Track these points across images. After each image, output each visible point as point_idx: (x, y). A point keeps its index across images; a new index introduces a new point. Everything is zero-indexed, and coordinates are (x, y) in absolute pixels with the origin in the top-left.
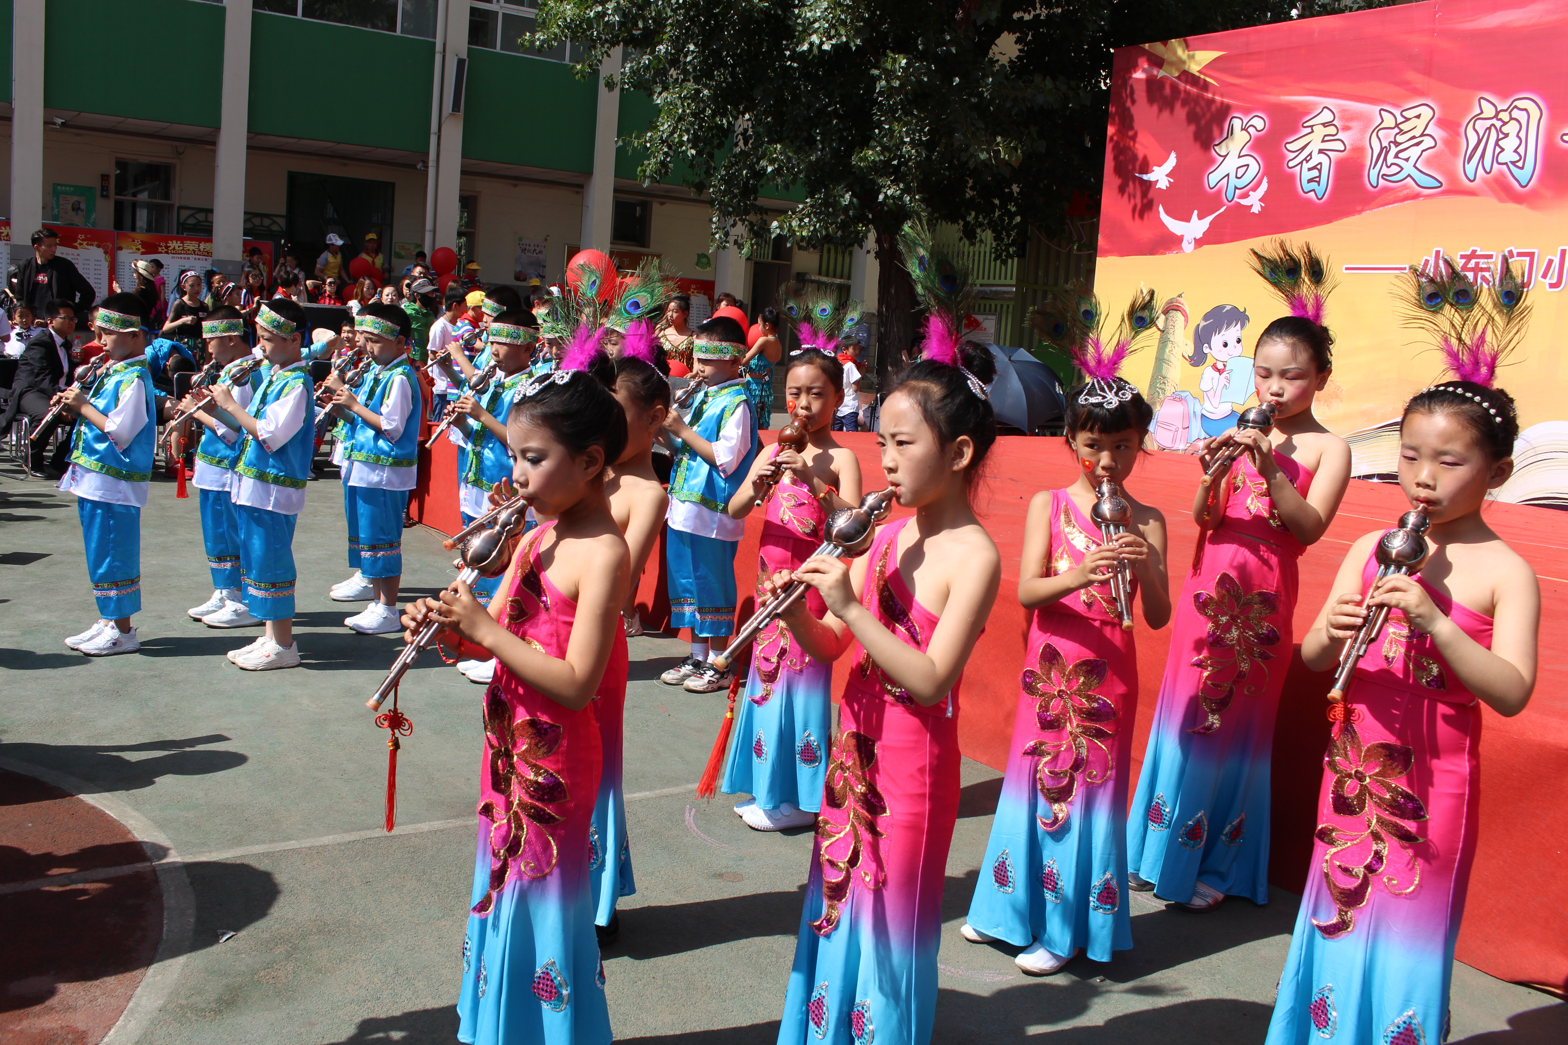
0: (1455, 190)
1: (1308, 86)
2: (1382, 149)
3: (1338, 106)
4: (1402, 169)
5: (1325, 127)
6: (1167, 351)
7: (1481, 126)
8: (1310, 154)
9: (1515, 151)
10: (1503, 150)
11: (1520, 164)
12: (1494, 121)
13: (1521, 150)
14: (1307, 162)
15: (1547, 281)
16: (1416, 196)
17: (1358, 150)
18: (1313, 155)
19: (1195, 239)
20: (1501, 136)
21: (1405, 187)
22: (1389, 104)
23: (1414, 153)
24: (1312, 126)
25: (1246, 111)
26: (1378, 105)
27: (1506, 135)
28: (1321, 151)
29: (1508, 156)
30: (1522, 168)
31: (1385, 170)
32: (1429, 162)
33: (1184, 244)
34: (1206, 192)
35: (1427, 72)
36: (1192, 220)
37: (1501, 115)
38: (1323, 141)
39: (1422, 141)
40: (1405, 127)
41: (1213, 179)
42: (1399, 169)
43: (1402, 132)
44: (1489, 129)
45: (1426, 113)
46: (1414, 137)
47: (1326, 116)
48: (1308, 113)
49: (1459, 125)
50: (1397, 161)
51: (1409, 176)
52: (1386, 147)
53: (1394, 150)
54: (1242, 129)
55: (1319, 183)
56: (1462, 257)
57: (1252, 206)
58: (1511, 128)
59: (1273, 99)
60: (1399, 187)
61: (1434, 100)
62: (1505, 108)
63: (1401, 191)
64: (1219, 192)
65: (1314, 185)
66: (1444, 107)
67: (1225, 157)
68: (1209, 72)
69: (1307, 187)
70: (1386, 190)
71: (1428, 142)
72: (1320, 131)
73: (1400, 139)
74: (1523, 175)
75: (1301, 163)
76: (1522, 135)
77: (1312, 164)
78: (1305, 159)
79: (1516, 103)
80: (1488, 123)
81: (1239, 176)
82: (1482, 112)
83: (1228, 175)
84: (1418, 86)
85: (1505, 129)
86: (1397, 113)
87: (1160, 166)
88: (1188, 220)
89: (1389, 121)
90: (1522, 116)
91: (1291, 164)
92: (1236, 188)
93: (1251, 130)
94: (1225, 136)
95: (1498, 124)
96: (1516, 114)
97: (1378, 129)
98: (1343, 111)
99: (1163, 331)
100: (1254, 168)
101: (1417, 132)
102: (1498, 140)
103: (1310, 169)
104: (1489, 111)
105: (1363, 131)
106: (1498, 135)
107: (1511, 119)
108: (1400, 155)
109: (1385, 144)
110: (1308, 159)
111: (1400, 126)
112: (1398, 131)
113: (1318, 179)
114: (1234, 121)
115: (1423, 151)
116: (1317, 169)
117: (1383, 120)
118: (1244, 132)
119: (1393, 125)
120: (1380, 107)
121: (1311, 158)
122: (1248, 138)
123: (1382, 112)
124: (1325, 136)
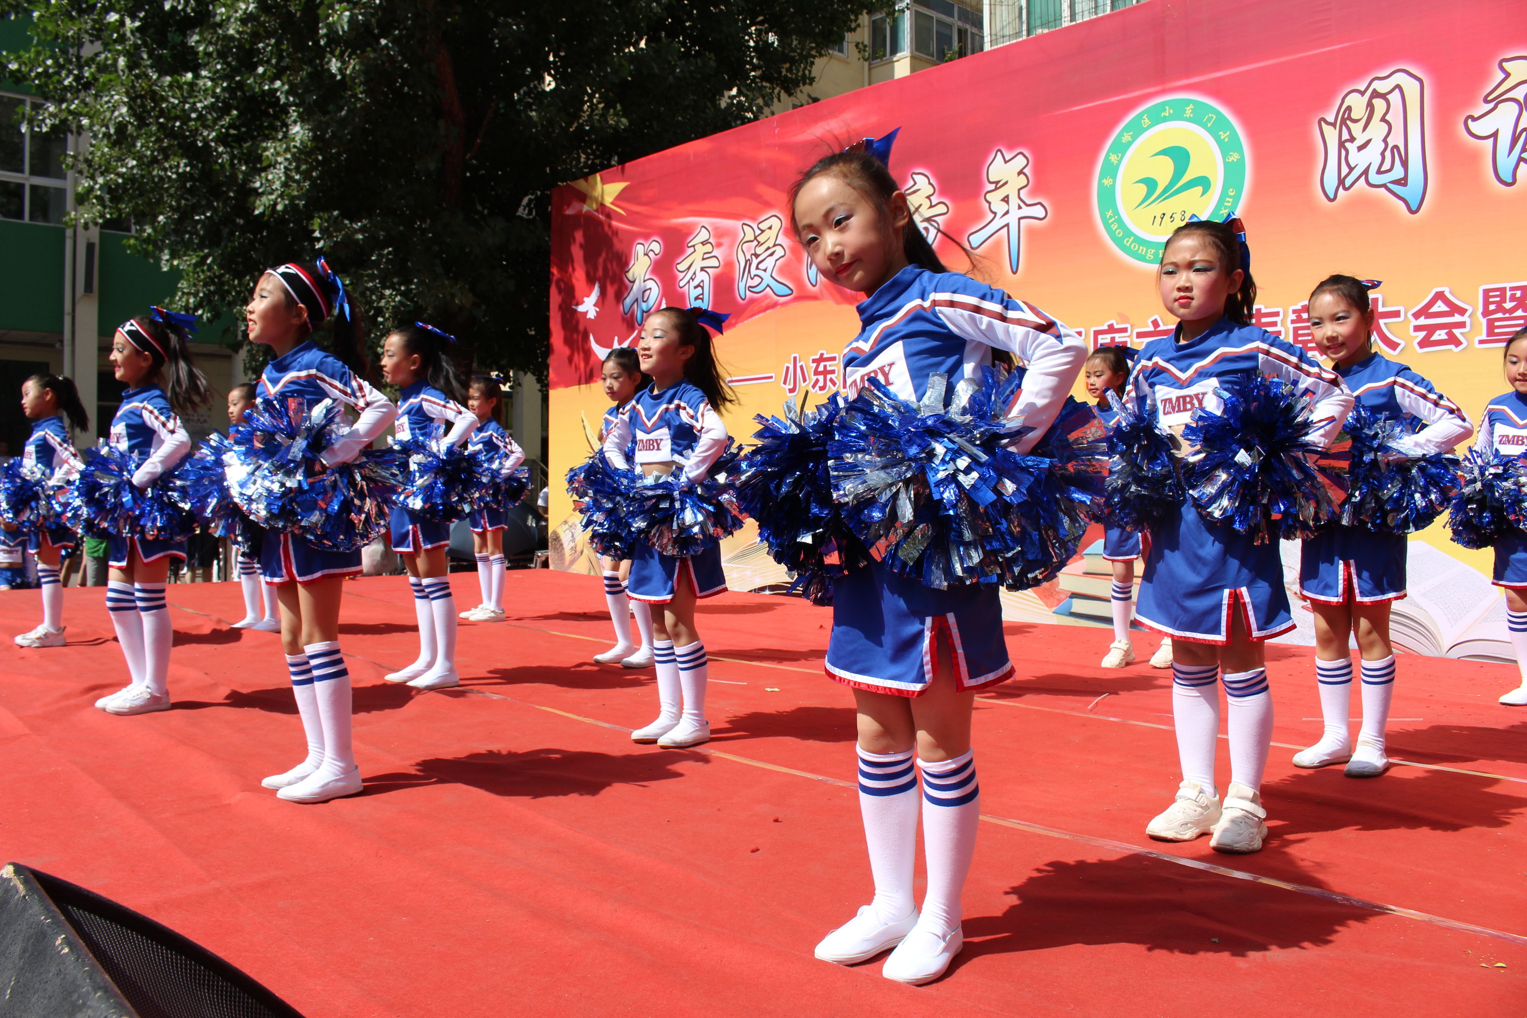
0: (803, 295)
1: (689, 207)
2: (746, 262)
3: (712, 224)
4: (762, 279)
5: (703, 245)
8: (695, 273)
14: (693, 280)
16: (774, 305)
17: (729, 265)
18: (697, 273)
21: (766, 297)
22: (748, 218)
23: (769, 263)
24: (694, 246)
25: (647, 237)
26: (740, 220)
28: (702, 269)
31: (751, 283)
32: (781, 271)
34: (622, 318)
35: (773, 184)
38: (703, 259)
39: (775, 252)
40: (761, 239)
41: (627, 303)
42: (760, 280)
43: (760, 244)
45: (776, 225)
46: (768, 248)
47: (704, 235)
48: (690, 234)
50: (758, 272)
51: (768, 285)
52: (749, 260)
53: (755, 262)
54: (645, 255)
55: (703, 300)
56: (812, 361)
59: (665, 223)
60: (761, 297)
61: (780, 210)
63: (763, 301)
64: (632, 317)
65: (699, 303)
67: (633, 282)
68: (619, 204)
69: (695, 304)
70: (752, 301)
71: (780, 252)
72: (700, 251)
73: (759, 250)
75: (689, 282)
77: (696, 282)
78: (691, 278)
81: (645, 299)
83: (638, 300)
84: (767, 199)
86: (755, 226)
87: (588, 296)
89: (750, 236)
91: (681, 284)
93: (651, 254)
94: (633, 262)
97: (742, 243)
98: (716, 228)
100: (655, 290)
101: (770, 243)
103: (695, 287)
105: (731, 246)
108: (760, 267)
109: (748, 257)
110: (693, 277)
111: (758, 238)
112: (757, 243)
113: (702, 296)
114: (637, 247)
115: (776, 261)
116: (701, 286)
117: (745, 234)
118: (646, 257)
119: (753, 238)
120: (742, 222)
121: (695, 277)
122: (650, 262)
123: (743, 226)
124: (704, 254)
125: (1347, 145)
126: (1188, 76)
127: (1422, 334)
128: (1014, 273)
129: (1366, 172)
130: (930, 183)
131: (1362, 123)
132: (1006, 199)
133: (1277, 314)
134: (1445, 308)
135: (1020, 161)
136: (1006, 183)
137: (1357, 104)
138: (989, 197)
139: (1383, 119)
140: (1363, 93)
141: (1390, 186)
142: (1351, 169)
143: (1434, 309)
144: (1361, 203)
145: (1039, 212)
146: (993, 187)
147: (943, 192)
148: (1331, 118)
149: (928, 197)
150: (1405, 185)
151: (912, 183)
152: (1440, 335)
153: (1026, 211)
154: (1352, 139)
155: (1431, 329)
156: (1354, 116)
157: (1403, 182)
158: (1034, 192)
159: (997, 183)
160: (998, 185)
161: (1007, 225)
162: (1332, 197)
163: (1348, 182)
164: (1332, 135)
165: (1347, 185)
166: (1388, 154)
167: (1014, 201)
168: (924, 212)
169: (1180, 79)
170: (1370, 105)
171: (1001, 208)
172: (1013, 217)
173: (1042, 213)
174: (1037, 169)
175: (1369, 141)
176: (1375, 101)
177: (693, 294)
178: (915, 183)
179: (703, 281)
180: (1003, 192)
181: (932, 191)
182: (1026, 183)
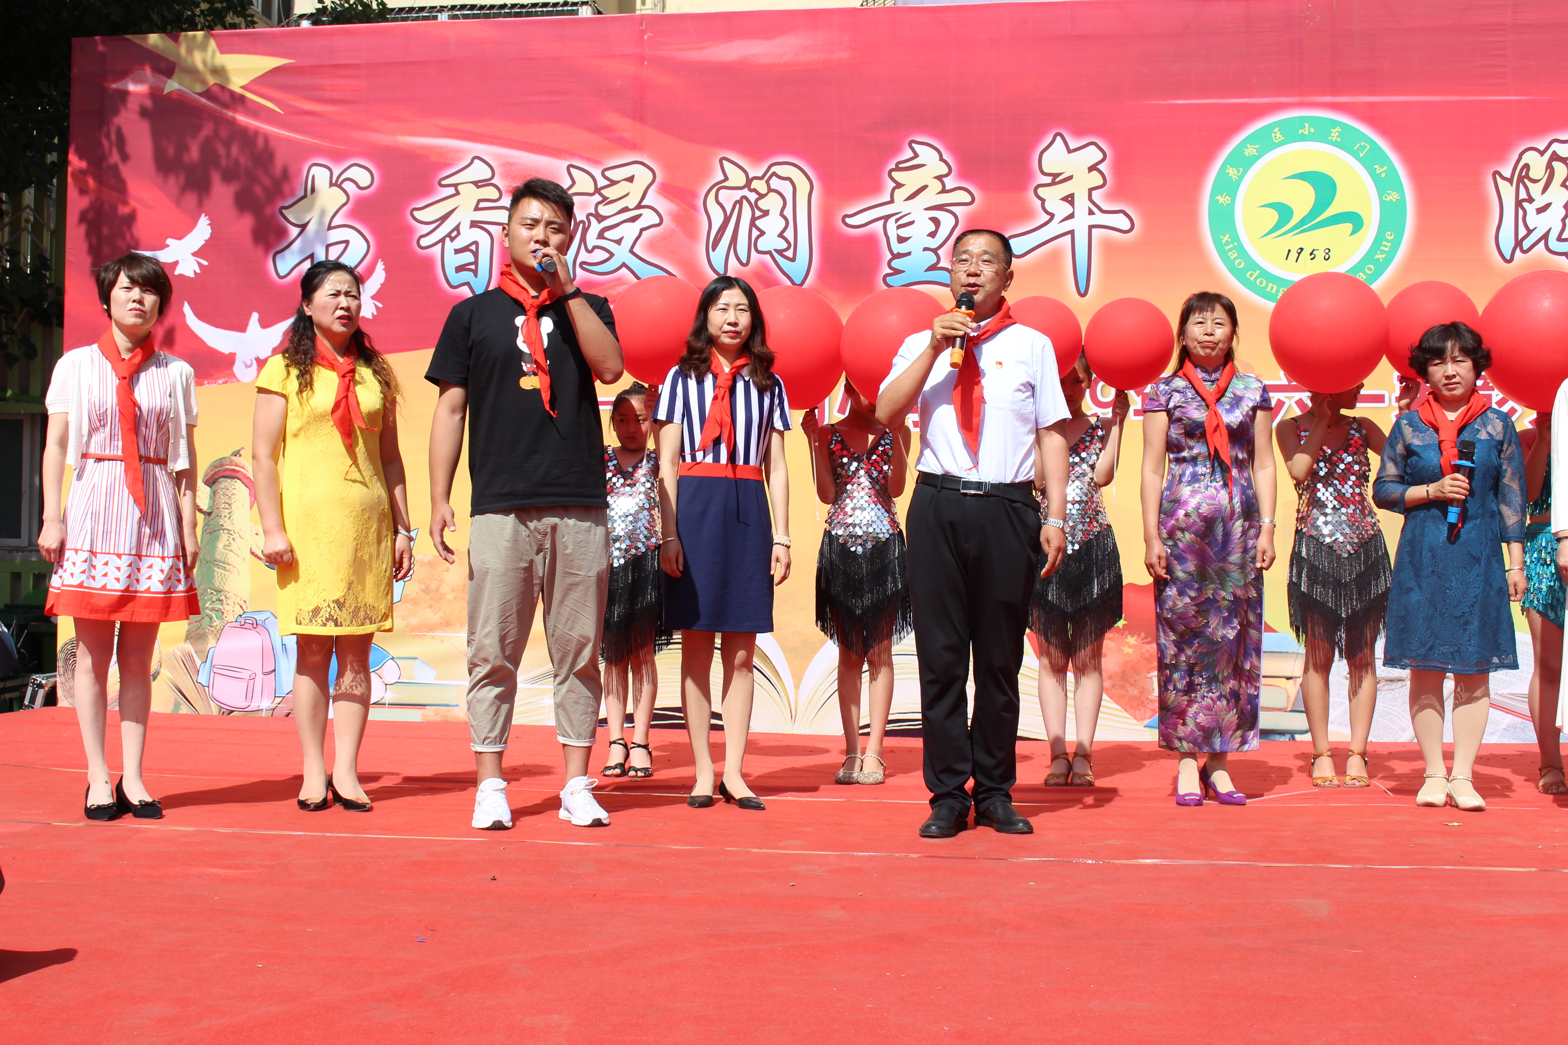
1: (443, 123)
3: (497, 156)
4: (612, 255)
5: (478, 187)
6: (220, 546)
7: (728, 198)
8: (457, 228)
9: (781, 235)
10: (762, 233)
11: (789, 254)
12: (745, 192)
13: (789, 234)
14: (452, 239)
18: (461, 229)
20: (758, 213)
21: (620, 281)
22: (582, 158)
23: (629, 232)
24: (455, 186)
25: (338, 156)
26: (565, 159)
27: (766, 213)
28: (474, 224)
29: (770, 242)
30: (793, 260)
31: (584, 256)
32: (652, 246)
33: (238, 369)
34: (272, 283)
35: (639, 115)
36: (249, 329)
37: (755, 184)
38: (477, 209)
39: (640, 215)
40: (611, 193)
41: (284, 261)
42: (607, 255)
43: (605, 201)
44: (739, 202)
45: (643, 176)
46: (626, 210)
47: (480, 171)
48: (447, 165)
49: (694, 195)
50: (601, 243)
51: (624, 265)
52: (582, 222)
53: (595, 227)
54: (331, 185)
55: (475, 272)
58: (771, 203)
59: (383, 139)
60: (610, 282)
61: (652, 156)
62: (760, 175)
63: (613, 287)
65: (467, 276)
66: (668, 167)
67: (303, 227)
68: (264, 90)
69: (456, 278)
71: (649, 218)
72: (469, 194)
73: (603, 210)
74: (797, 269)
75: (442, 240)
76: (788, 213)
77: (460, 243)
78: (448, 235)
79: (774, 169)
80: (738, 195)
82: (726, 179)
84: (625, 135)
85: (762, 204)
86: (597, 172)
87: (179, 237)
88: (241, 327)
89: (584, 184)
90: (786, 188)
91: (424, 242)
93: (348, 186)
94: (301, 194)
95: (753, 197)
96: (775, 183)
98: (508, 165)
99: (209, 514)
100: (359, 246)
101: (632, 202)
102: (754, 219)
103: (457, 251)
106: (753, 213)
107: (770, 190)
108: (606, 234)
110: (453, 235)
111: (603, 192)
112: (600, 199)
113: (473, 267)
114: (315, 170)
115: (642, 230)
116: (471, 251)
117: (574, 182)
118: (335, 188)
119: (592, 190)
120: (568, 163)
121: (459, 234)
122: (345, 199)
123: (572, 169)
124: (480, 201)
125: (1525, 204)
126: (1334, 93)
128: (1083, 295)
129: (1545, 237)
130: (941, 159)
131: (1542, 184)
132: (1069, 199)
135: (1092, 155)
136: (1070, 178)
137: (1537, 164)
138: (1040, 191)
139: (1563, 185)
140: (1542, 153)
142: (1530, 232)
144: (1540, 269)
145: (1122, 222)
146: (1049, 180)
147: (963, 175)
148: (1507, 174)
149: (940, 178)
151: (912, 155)
153: (1100, 218)
154: (1531, 200)
156: (1532, 175)
158: (1112, 196)
159: (1055, 176)
160: (1056, 179)
161: (1072, 233)
162: (1508, 258)
163: (1526, 244)
164: (1508, 191)
165: (1525, 248)
167: (1082, 203)
168: (931, 197)
169: (1324, 94)
170: (1549, 167)
171: (1061, 209)
172: (1080, 224)
173: (1126, 225)
174: (1119, 168)
175: (1548, 205)
176: (1555, 164)
177: (453, 261)
178: (916, 155)
179: (476, 243)
180: (1064, 189)
181: (945, 170)
182: (1101, 182)
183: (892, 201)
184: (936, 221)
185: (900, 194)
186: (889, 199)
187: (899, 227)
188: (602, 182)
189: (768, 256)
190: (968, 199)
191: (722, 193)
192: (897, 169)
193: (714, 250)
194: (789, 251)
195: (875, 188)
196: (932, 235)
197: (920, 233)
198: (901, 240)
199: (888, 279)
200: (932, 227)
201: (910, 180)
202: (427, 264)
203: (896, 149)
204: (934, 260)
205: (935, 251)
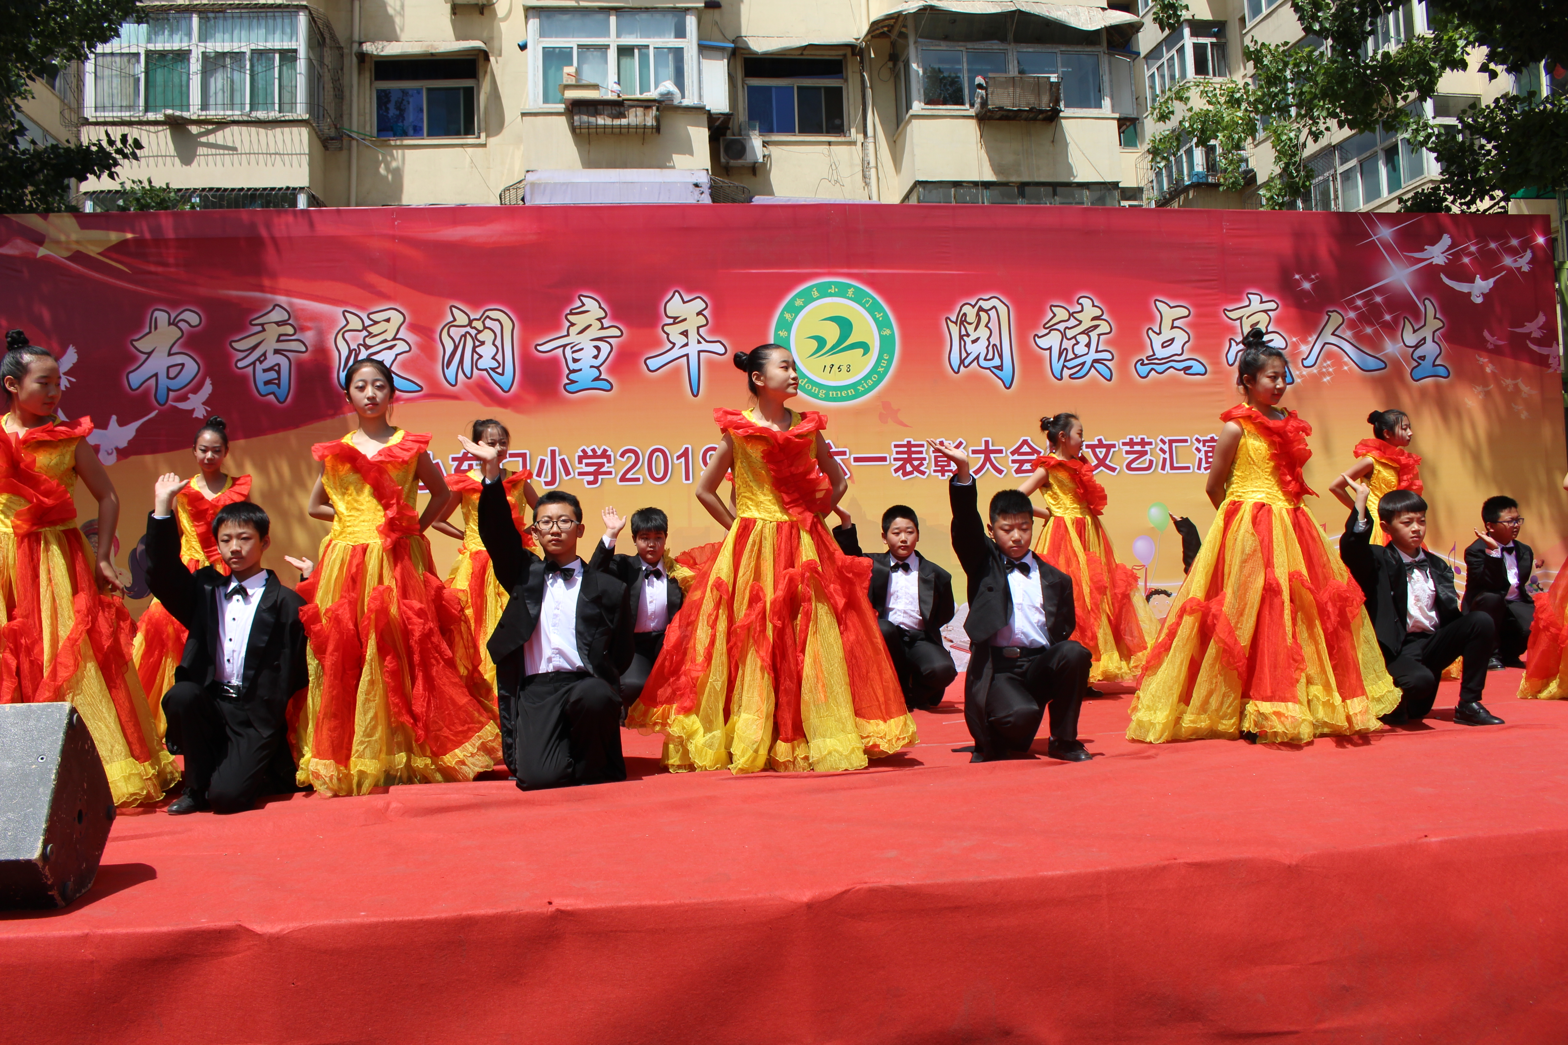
0: (436, 394)
1: (252, 280)
2: (350, 352)
3: (292, 304)
5: (279, 326)
7: (456, 333)
8: (264, 354)
9: (494, 358)
10: (481, 357)
11: (500, 370)
12: (468, 329)
13: (499, 357)
14: (261, 362)
15: (542, 479)
17: (323, 352)
18: (268, 355)
19: (117, 449)
20: (477, 343)
22: (353, 305)
24: (262, 325)
25: (174, 304)
26: (341, 306)
27: (483, 343)
28: (277, 352)
29: (486, 362)
30: (502, 374)
34: (127, 393)
35: (392, 276)
37: (475, 324)
38: (278, 341)
39: (395, 345)
40: (374, 330)
41: (136, 378)
43: (371, 335)
44: (465, 336)
45: (396, 318)
46: (385, 341)
47: (280, 315)
48: (256, 310)
49: (433, 331)
52: (355, 350)
54: (170, 324)
55: (279, 385)
56: (454, 459)
57: (193, 410)
58: (486, 336)
59: (207, 292)
61: (402, 304)
62: (478, 317)
64: (146, 393)
65: (272, 388)
66: (414, 312)
67: (149, 354)
68: (115, 256)
69: (263, 389)
71: (401, 347)
72: (273, 332)
73: (369, 342)
74: (505, 380)
75: (254, 363)
76: (498, 342)
77: (267, 364)
78: (258, 359)
79: (487, 313)
80: (463, 331)
81: (172, 375)
82: (455, 320)
83: (156, 375)
84: (384, 290)
85: (480, 337)
86: (364, 316)
89: (355, 323)
90: (496, 326)
91: (240, 365)
92: (169, 390)
93: (182, 325)
94: (147, 330)
95: (473, 332)
96: (488, 323)
97: (343, 331)
98: (299, 310)
100: (191, 368)
101: (389, 336)
102: (474, 347)
103: (265, 371)
104: (462, 319)
105: (326, 331)
106: (474, 343)
107: (485, 328)
109: (353, 346)
110: (262, 359)
111: (369, 329)
112: (367, 334)
113: (277, 381)
114: (157, 314)
115: (397, 355)
116: (275, 370)
117: (348, 322)
118: (173, 327)
119: (361, 328)
120: (343, 309)
121: (266, 358)
122: (179, 334)
123: (346, 314)
124: (280, 335)
125: (965, 338)
126: (849, 267)
127: (1017, 465)
128: (696, 396)
129: (977, 358)
130: (600, 307)
131: (974, 325)
132: (685, 333)
133: (922, 446)
134: (1029, 450)
135: (699, 305)
136: (685, 320)
137: (971, 313)
138: (666, 328)
139: (986, 326)
140: (973, 307)
141: (993, 369)
142: (968, 355)
143: (1022, 450)
144: (974, 378)
145: (718, 348)
146: (671, 321)
147: (616, 317)
148: (954, 319)
149: (599, 320)
150: (1002, 370)
151: (580, 304)
152: (1027, 466)
153: (705, 346)
154: (968, 335)
155: (1022, 462)
156: (968, 320)
157: (1000, 368)
158: (712, 332)
159: (675, 318)
160: (676, 320)
161: (687, 355)
162: (956, 371)
163: (967, 362)
164: (954, 329)
165: (966, 364)
166: (990, 348)
167: (693, 336)
168: (594, 332)
169: (842, 267)
170: (978, 315)
171: (680, 340)
172: (693, 349)
173: (721, 350)
174: (717, 313)
175: (978, 339)
176: (981, 313)
177: (261, 377)
178: (583, 305)
179: (278, 365)
180: (681, 327)
181: (603, 315)
182: (705, 322)
183: (568, 335)
184: (598, 348)
185: (574, 330)
186: (566, 333)
187: (573, 352)
188: (368, 322)
189: (485, 372)
190: (619, 333)
191: (452, 329)
192: (571, 314)
193: (447, 368)
194: (499, 368)
195: (557, 326)
196: (596, 357)
197: (587, 355)
198: (575, 361)
199: (567, 387)
200: (596, 353)
201: (580, 321)
202: (244, 379)
203: (570, 301)
204: (597, 374)
205: (598, 368)
